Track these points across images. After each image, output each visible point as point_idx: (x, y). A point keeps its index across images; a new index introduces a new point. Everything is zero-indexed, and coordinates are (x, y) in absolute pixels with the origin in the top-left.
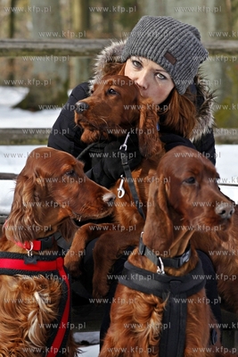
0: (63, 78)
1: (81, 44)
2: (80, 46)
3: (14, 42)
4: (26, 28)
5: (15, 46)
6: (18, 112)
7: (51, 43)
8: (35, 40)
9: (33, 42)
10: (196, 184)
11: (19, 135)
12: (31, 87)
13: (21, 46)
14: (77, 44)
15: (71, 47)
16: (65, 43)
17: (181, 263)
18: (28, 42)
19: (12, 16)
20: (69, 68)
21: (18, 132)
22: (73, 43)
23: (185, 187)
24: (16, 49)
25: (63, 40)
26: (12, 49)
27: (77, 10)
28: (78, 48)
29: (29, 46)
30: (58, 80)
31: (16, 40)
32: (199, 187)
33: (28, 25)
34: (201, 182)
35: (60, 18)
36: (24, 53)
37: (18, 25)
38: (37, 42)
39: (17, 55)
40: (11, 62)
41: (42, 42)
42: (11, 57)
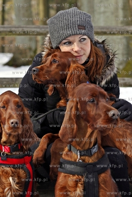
0: (33, 48)
1: (44, 28)
2: (43, 30)
3: (4, 27)
4: (12, 18)
5: (5, 30)
6: (7, 68)
7: (26, 27)
8: (17, 26)
9: (16, 27)
10: (95, 102)
11: (7, 82)
12: (14, 53)
13: (9, 30)
14: (41, 28)
15: (38, 30)
16: (34, 28)
17: (93, 153)
18: (13, 27)
19: (3, 11)
20: (37, 41)
21: (7, 80)
22: (39, 28)
23: (89, 105)
24: (5, 31)
25: (33, 26)
26: (3, 31)
27: (41, 7)
28: (42, 31)
29: (13, 29)
30: (30, 49)
31: (5, 26)
32: (98, 104)
33: (12, 16)
34: (98, 101)
35: (31, 13)
36: (10, 34)
37: (6, 16)
38: (18, 27)
39: (6, 35)
40: (3, 39)
41: (21, 27)
42: (3, 36)
